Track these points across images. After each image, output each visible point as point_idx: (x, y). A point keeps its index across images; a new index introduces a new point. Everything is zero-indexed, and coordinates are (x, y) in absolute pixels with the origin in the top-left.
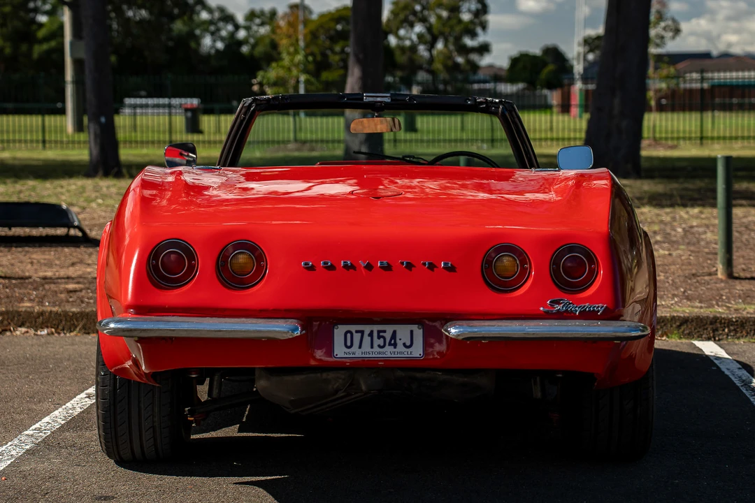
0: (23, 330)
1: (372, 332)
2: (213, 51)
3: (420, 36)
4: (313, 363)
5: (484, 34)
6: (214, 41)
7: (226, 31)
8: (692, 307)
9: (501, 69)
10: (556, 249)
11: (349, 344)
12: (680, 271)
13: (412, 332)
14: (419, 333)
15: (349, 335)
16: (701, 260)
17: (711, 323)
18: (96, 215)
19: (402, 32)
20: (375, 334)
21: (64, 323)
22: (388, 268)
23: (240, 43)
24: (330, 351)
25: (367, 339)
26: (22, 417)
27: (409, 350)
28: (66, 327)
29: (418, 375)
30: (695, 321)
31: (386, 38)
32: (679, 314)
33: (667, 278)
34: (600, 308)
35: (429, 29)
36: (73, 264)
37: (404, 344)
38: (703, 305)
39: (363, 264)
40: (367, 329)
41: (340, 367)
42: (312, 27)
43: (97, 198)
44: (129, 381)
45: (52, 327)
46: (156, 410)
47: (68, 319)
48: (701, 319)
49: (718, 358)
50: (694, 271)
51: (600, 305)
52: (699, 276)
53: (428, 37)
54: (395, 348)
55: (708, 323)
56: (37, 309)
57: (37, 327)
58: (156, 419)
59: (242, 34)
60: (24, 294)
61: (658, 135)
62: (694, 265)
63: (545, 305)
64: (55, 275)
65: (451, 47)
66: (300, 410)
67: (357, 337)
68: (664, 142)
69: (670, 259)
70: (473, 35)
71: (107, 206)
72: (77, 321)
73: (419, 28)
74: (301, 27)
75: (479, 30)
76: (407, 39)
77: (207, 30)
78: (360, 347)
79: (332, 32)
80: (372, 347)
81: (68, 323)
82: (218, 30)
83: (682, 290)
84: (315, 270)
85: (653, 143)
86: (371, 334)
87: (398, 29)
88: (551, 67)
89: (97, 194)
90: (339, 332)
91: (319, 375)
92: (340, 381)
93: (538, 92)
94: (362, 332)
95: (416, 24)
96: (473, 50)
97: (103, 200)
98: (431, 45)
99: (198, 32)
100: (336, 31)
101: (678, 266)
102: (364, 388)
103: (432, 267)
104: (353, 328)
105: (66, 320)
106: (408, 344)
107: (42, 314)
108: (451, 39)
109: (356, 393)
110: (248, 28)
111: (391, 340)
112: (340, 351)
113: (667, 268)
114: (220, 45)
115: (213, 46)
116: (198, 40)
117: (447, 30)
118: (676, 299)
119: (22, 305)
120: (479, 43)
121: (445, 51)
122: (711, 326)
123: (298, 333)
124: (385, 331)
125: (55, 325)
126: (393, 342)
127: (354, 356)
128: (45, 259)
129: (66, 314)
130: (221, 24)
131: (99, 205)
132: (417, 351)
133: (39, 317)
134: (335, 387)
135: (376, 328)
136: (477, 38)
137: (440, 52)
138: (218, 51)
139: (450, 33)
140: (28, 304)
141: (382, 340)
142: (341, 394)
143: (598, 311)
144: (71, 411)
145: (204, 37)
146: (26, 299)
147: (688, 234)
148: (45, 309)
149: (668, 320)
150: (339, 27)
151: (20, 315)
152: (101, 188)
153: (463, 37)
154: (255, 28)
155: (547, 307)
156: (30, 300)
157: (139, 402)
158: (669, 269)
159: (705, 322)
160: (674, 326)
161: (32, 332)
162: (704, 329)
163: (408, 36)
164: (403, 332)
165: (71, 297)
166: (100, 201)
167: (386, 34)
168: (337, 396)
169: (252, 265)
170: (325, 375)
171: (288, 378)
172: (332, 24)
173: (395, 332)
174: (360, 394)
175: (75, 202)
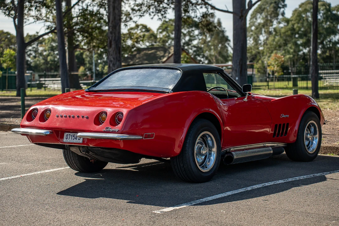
22: (74, 117)
25: (71, 137)
86: (72, 136)
90: (66, 134)
94: (70, 135)
124: (75, 135)
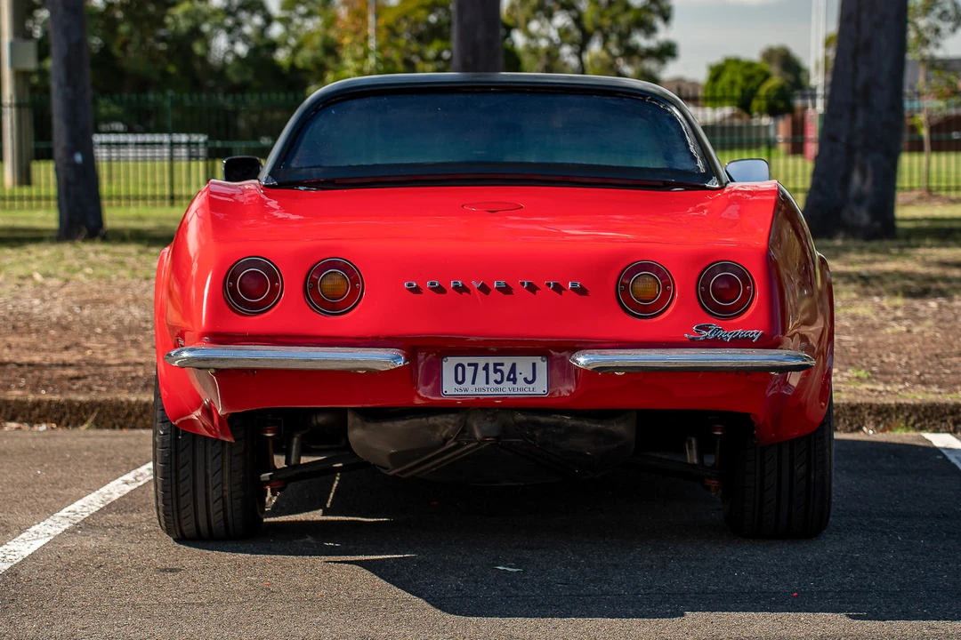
0: (15, 425)
1: (487, 365)
2: (230, 58)
3: (564, 32)
4: (418, 401)
5: (667, 27)
6: (232, 42)
7: (251, 26)
8: (927, 393)
9: (694, 85)
10: (704, 266)
11: (460, 379)
12: (919, 351)
13: (534, 365)
14: (542, 366)
15: (460, 369)
16: (951, 337)
17: (952, 413)
18: (85, 289)
19: (534, 26)
20: (491, 368)
21: (68, 416)
22: (507, 290)
23: (273, 46)
24: (438, 388)
25: (481, 374)
26: (49, 500)
27: (531, 386)
28: (72, 422)
29: (543, 419)
30: (929, 410)
31: (508, 35)
32: (908, 402)
33: (900, 360)
34: (755, 334)
35: (578, 21)
36: (67, 348)
37: (525, 379)
38: (943, 391)
39: (476, 285)
40: (481, 361)
41: (449, 408)
42: (389, 18)
43: (82, 267)
44: (195, 436)
45: (52, 422)
46: (226, 476)
47: (74, 411)
48: (938, 408)
49: (951, 450)
50: (938, 351)
51: (755, 331)
52: (943, 357)
53: (576, 34)
54: (514, 383)
55: (948, 412)
56: (31, 397)
57: (32, 422)
58: (226, 488)
59: (276, 31)
60: (10, 381)
61: (934, 184)
62: (940, 343)
63: (690, 332)
64: (45, 359)
65: (615, 51)
66: (400, 470)
67: (470, 371)
68: (943, 193)
69: (908, 337)
70: (650, 30)
71: (101, 277)
72: (86, 413)
73: (561, 19)
74: (371, 18)
75: (659, 23)
76: (542, 36)
77: (220, 26)
78: (473, 383)
79: (422, 28)
80: (487, 383)
81: (74, 417)
82: (239, 24)
83: (917, 373)
84: (421, 293)
85: (926, 195)
87: (528, 21)
88: (776, 81)
89: (83, 262)
90: (449, 365)
91: (424, 419)
92: (450, 427)
93: (755, 122)
94: (476, 365)
95: (556, 13)
96: (650, 54)
97: (93, 269)
98: (582, 47)
99: (206, 28)
100: (428, 24)
101: (916, 345)
102: (478, 435)
103: (558, 288)
104: (465, 360)
105: (71, 413)
106: (530, 379)
107: (38, 404)
108: (614, 38)
109: (468, 443)
110: (286, 22)
111: (509, 375)
112: (450, 387)
113: (901, 347)
114: (241, 49)
115: (231, 51)
116: (205, 39)
117: (606, 22)
118: (907, 384)
119: (9, 393)
120: (658, 43)
121: (604, 55)
122: (951, 417)
123: (401, 363)
124: (502, 364)
125: (56, 419)
126: (512, 376)
127: (466, 393)
128: (26, 343)
129: (70, 403)
130: (244, 15)
131: (88, 276)
132: (540, 387)
133: (34, 409)
134: (444, 434)
135: (492, 360)
136: (655, 35)
137: (597, 59)
138: (238, 58)
139: (611, 28)
140: (18, 393)
141: (499, 374)
142: (451, 444)
143: (753, 338)
144: (107, 496)
145: (216, 35)
146: (13, 386)
147: (944, 310)
148: (42, 398)
149: (892, 408)
150: (433, 19)
151: (9, 406)
152: (87, 255)
153: (633, 34)
154: (297, 21)
155: (693, 334)
156: (19, 388)
157: (206, 467)
158: (904, 348)
159: (943, 411)
160: (901, 417)
161: (26, 426)
162: (942, 421)
163: (544, 31)
164: (524, 365)
165: (74, 384)
166: (89, 270)
167: (509, 29)
168: (446, 448)
169: (346, 286)
170: (431, 420)
171: (387, 425)
172: (422, 14)
173: (514, 365)
174: (472, 445)
175: (51, 271)
